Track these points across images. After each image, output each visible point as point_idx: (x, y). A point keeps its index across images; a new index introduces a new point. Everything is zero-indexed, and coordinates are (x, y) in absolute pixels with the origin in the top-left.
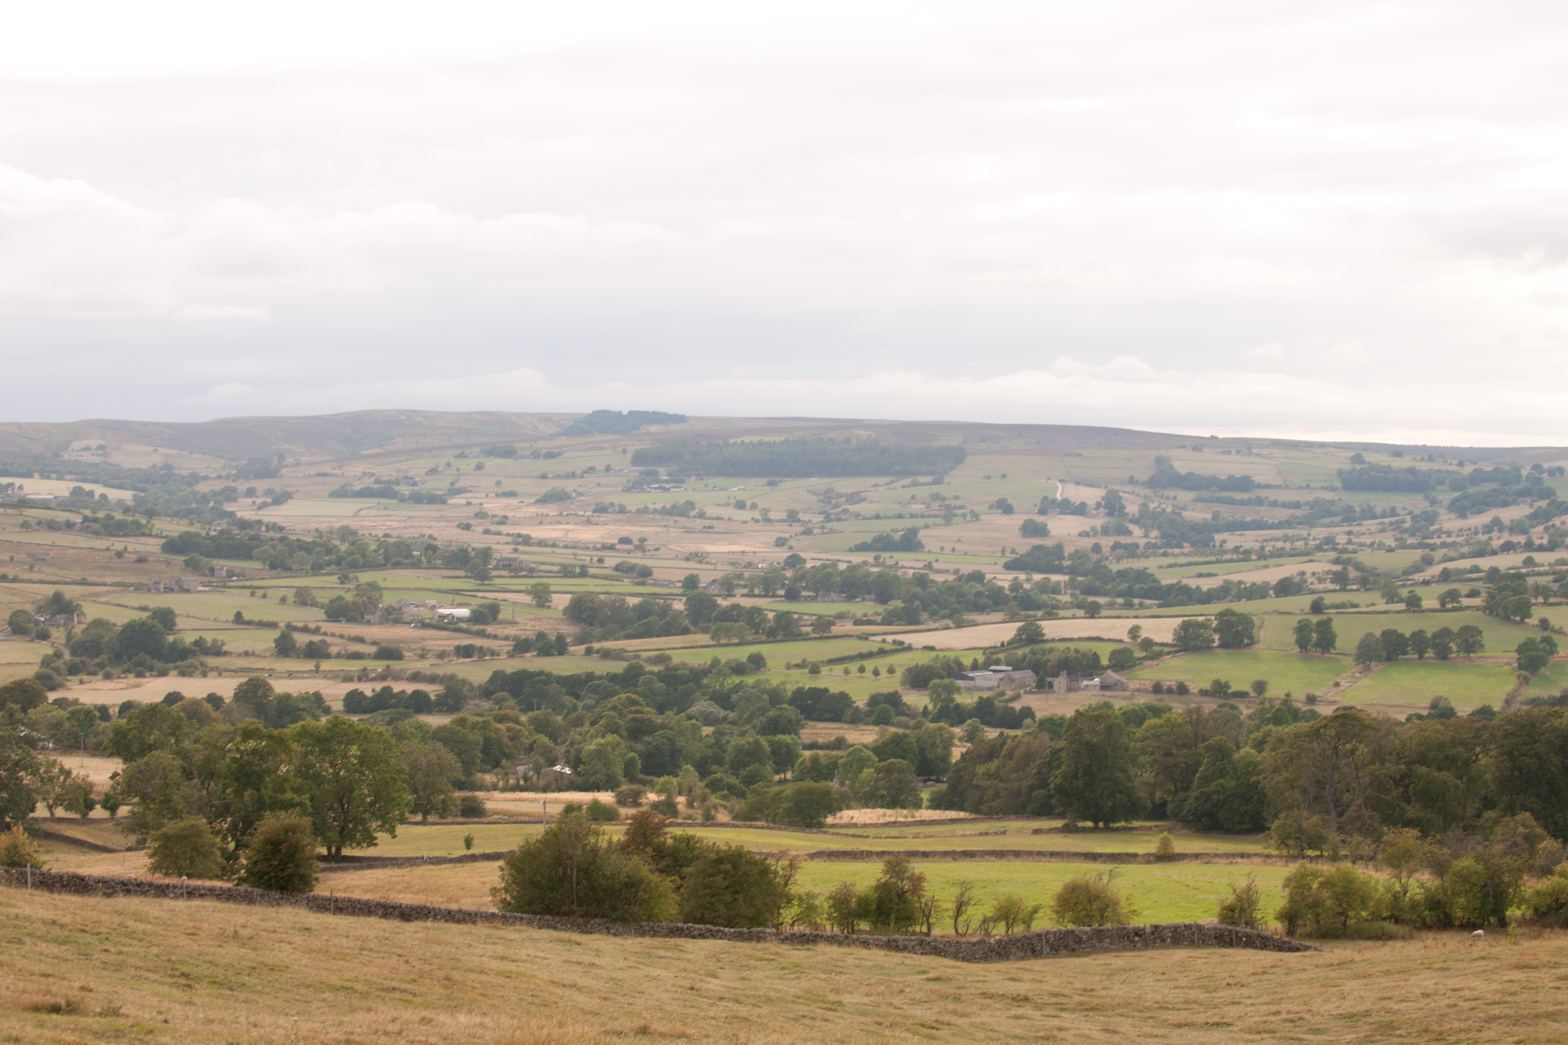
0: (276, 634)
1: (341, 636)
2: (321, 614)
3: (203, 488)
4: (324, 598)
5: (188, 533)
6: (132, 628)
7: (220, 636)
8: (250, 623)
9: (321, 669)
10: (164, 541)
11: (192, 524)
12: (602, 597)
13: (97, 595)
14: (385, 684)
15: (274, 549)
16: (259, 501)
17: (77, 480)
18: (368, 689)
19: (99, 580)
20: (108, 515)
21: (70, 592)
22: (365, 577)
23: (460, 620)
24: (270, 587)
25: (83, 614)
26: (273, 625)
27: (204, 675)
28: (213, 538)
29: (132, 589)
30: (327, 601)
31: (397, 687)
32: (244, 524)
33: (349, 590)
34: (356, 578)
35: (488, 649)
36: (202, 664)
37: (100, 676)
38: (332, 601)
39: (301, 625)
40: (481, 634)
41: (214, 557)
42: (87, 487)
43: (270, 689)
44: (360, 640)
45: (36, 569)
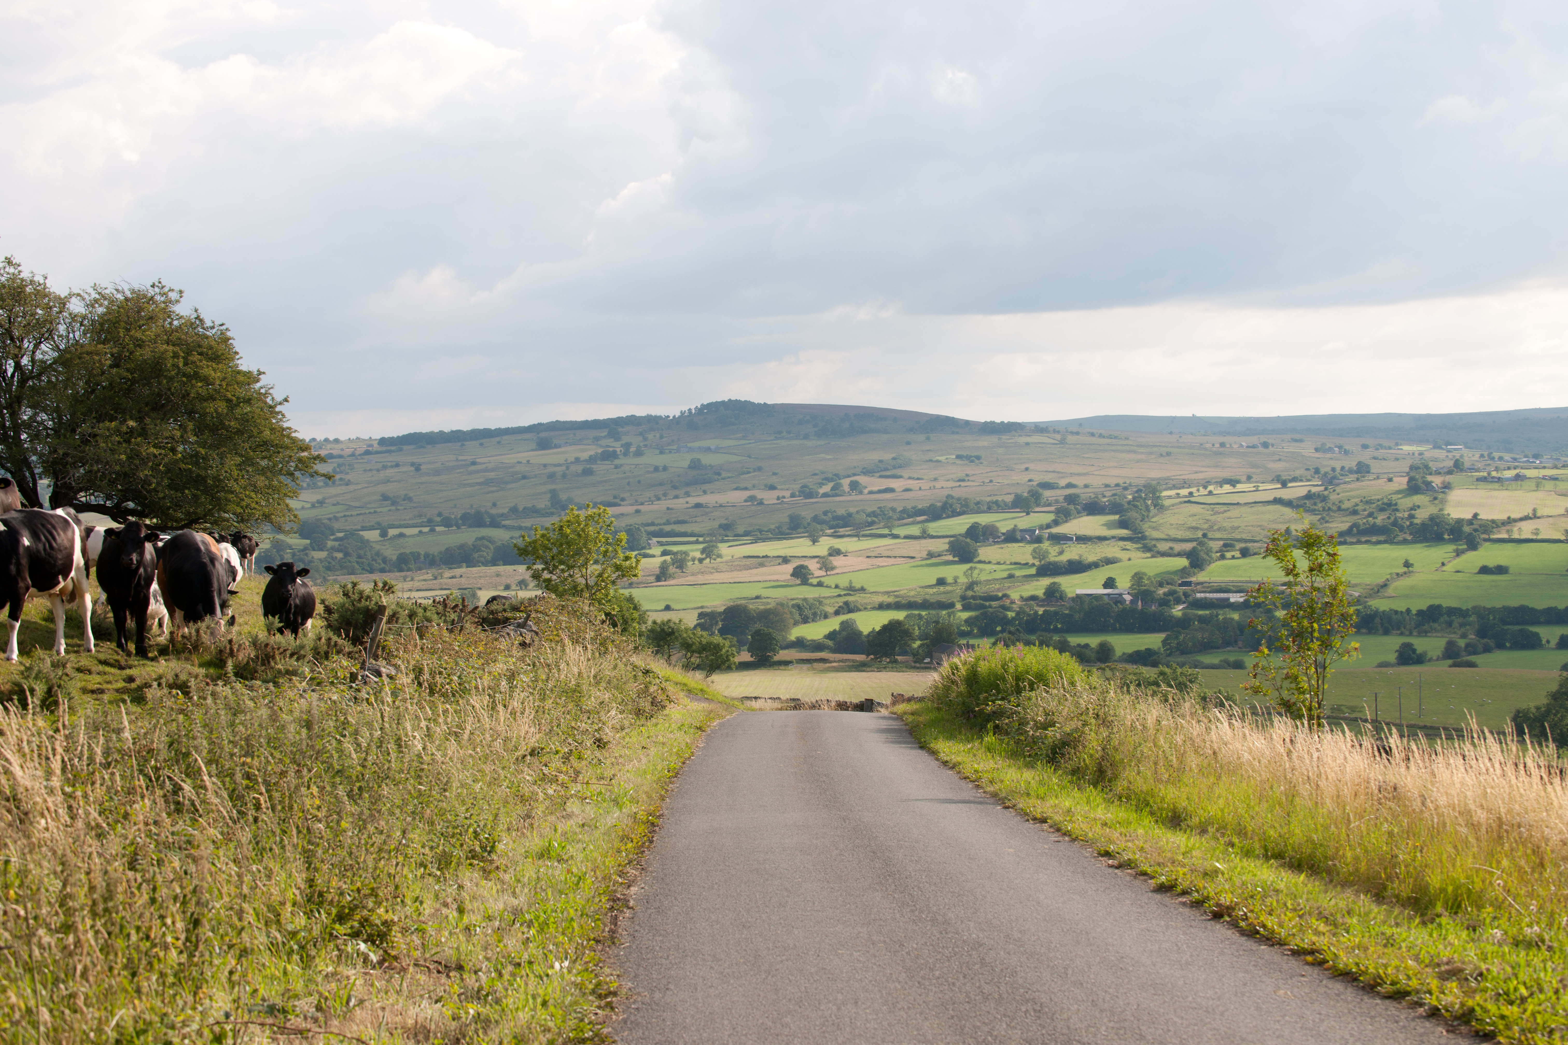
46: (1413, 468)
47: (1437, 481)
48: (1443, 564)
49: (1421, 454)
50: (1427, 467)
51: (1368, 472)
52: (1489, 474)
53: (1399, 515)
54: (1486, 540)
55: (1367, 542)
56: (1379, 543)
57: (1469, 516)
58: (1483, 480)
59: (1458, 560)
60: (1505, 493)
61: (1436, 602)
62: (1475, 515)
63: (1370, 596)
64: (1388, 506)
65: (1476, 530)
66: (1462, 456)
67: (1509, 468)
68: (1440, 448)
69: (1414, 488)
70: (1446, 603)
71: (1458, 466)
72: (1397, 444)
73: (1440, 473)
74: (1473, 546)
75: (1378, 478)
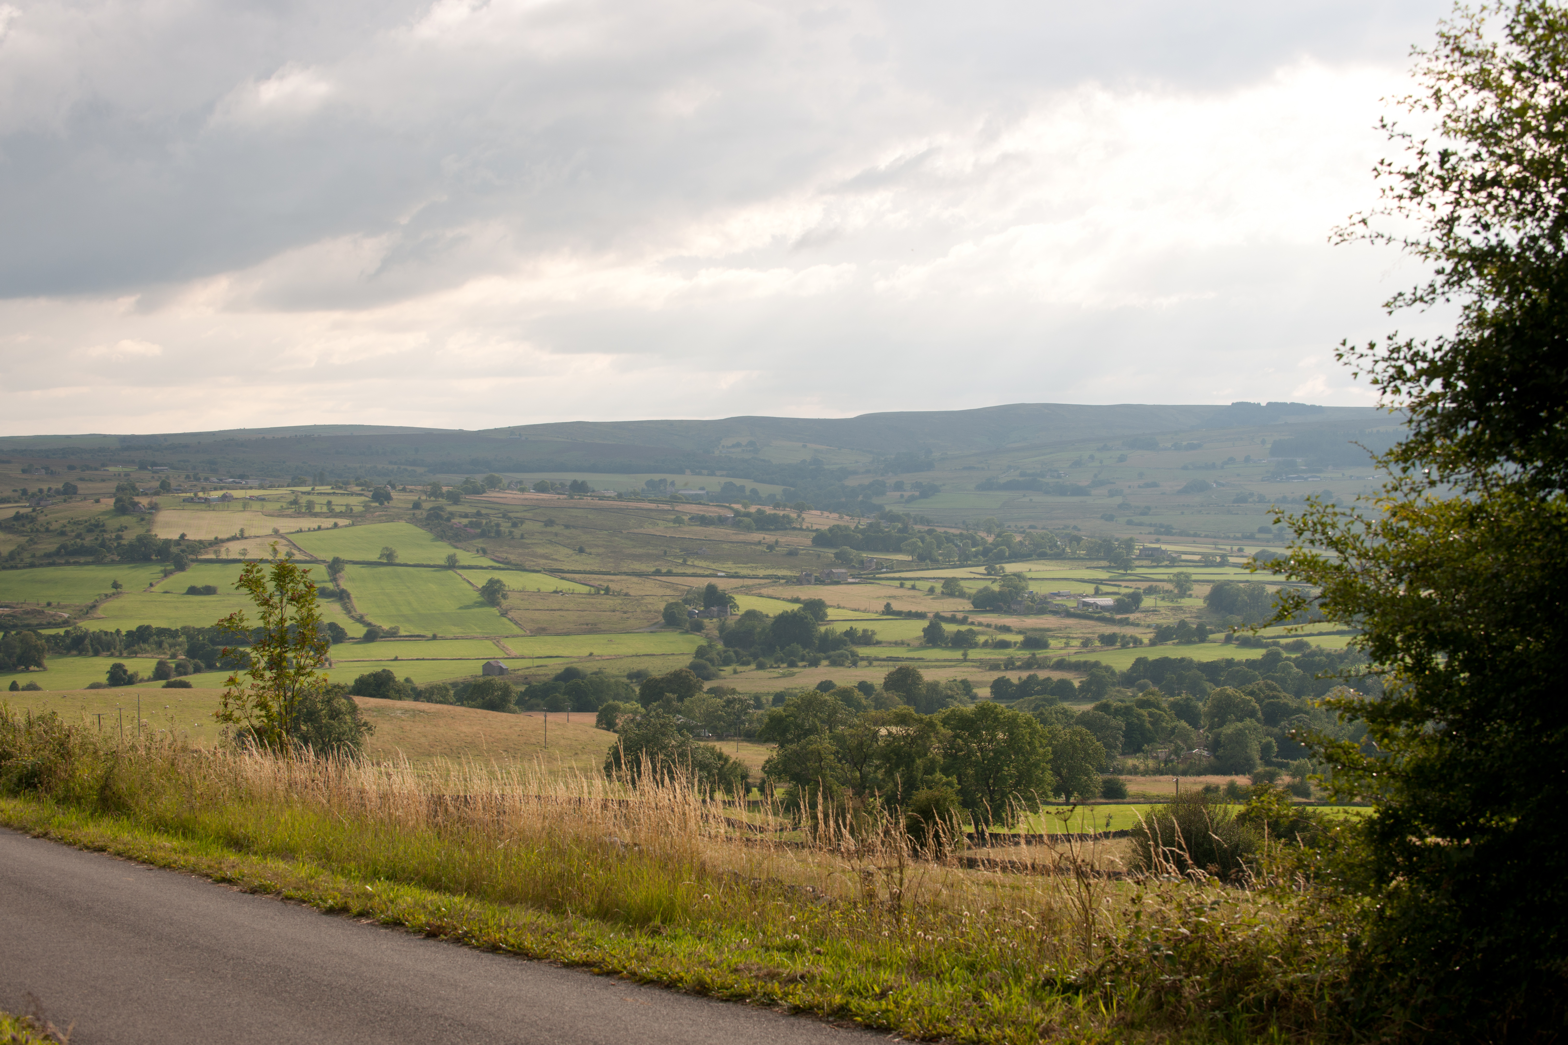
0: (925, 624)
1: (989, 626)
2: (967, 605)
3: (852, 482)
4: (972, 588)
5: (838, 526)
6: (783, 619)
7: (869, 626)
8: (899, 614)
9: (969, 657)
10: (814, 534)
11: (841, 518)
12: (1241, 585)
13: (748, 587)
14: (1032, 673)
15: (923, 542)
16: (907, 494)
17: (728, 476)
18: (1014, 677)
19: (751, 573)
20: (759, 510)
21: (722, 584)
22: (1011, 568)
23: (1104, 608)
24: (918, 579)
25: (736, 606)
26: (920, 616)
27: (855, 664)
28: (862, 532)
29: (782, 581)
30: (974, 591)
31: (1042, 675)
32: (893, 518)
33: (994, 581)
34: (1002, 568)
35: (1131, 637)
36: (854, 654)
37: (753, 666)
38: (980, 591)
39: (948, 615)
40: (1125, 622)
41: (863, 549)
42: (738, 482)
43: (919, 678)
44: (1007, 629)
45: (689, 563)
46: (119, 489)
47: (144, 501)
48: (151, 585)
49: (127, 475)
50: (134, 488)
51: (75, 493)
52: (196, 495)
53: (107, 536)
54: (193, 561)
55: (76, 563)
56: (87, 563)
57: (176, 536)
58: (191, 500)
59: (166, 581)
60: (212, 514)
61: (146, 623)
62: (183, 536)
63: (80, 617)
64: (95, 527)
65: (183, 551)
66: (168, 477)
67: (216, 489)
68: (146, 469)
69: (122, 509)
70: (156, 624)
71: (165, 488)
72: (104, 465)
73: (146, 494)
74: (181, 566)
75: (85, 499)
